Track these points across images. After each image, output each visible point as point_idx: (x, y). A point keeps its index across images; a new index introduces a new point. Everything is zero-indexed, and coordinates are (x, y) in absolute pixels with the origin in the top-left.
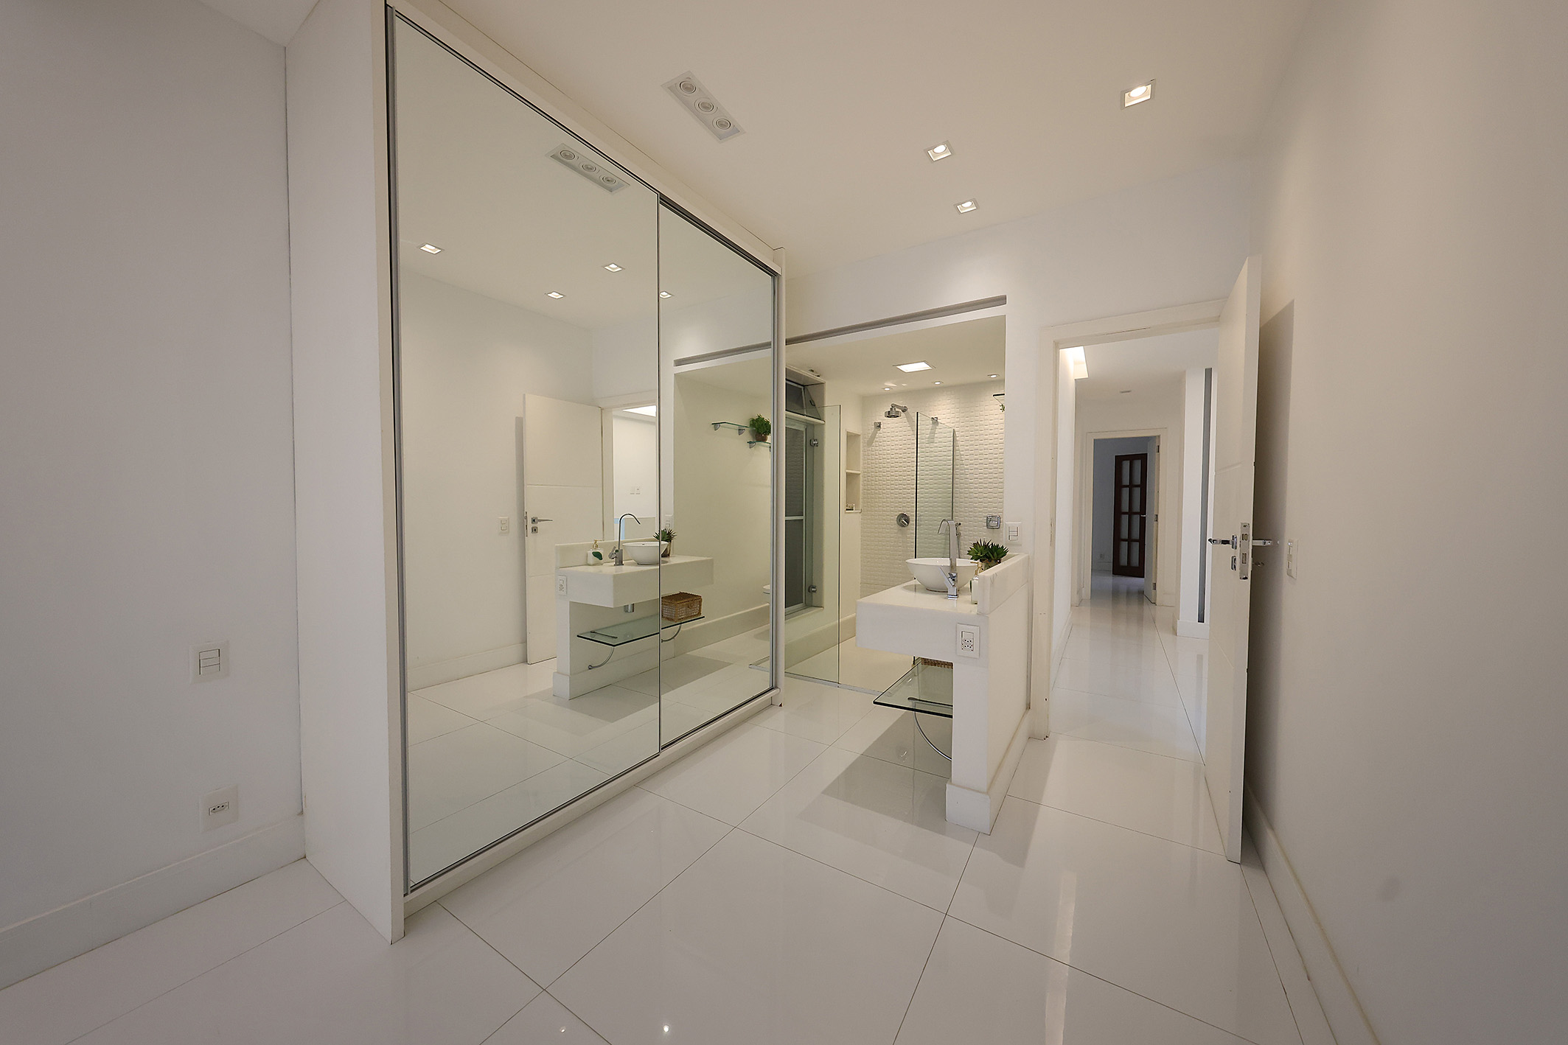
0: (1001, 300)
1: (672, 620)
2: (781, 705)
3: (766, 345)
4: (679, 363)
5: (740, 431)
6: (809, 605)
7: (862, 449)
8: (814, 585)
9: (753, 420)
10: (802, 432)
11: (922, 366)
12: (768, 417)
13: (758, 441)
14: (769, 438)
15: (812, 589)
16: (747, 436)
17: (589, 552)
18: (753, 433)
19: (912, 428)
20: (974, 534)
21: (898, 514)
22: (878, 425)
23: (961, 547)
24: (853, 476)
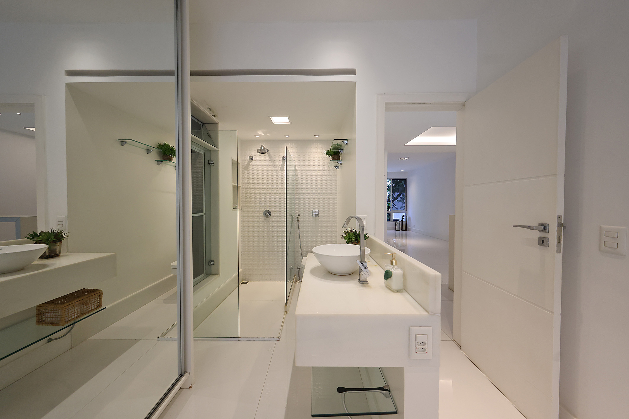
0: (352, 72)
2: (190, 387)
4: (69, 73)
5: (148, 151)
6: (209, 274)
7: (241, 171)
8: (212, 259)
9: (160, 145)
10: (202, 154)
11: (285, 120)
12: (173, 144)
13: (165, 159)
14: (174, 159)
15: (211, 262)
16: (154, 155)
18: (159, 154)
19: (271, 162)
20: (306, 220)
21: (264, 210)
22: (251, 159)
23: (300, 227)
24: (236, 189)
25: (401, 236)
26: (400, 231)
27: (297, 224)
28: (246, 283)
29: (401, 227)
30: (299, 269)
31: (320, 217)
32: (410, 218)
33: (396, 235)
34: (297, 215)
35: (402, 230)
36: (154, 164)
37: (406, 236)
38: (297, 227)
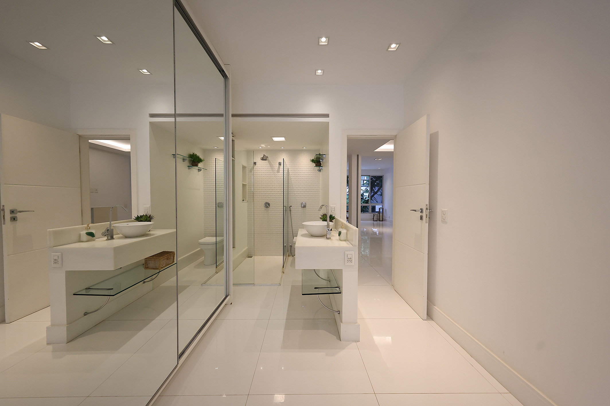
0: (327, 116)
1: (157, 269)
2: (231, 304)
3: (221, 115)
4: (152, 116)
5: (184, 160)
7: (247, 173)
9: (190, 155)
11: (283, 139)
13: (193, 165)
14: (200, 165)
16: (187, 163)
17: (82, 233)
18: (190, 161)
19: (270, 166)
20: (296, 210)
21: (264, 202)
22: (255, 163)
23: (292, 215)
24: (244, 186)
25: (378, 225)
26: (377, 221)
27: (289, 213)
28: (251, 257)
29: (378, 218)
30: (291, 246)
31: (306, 208)
32: (386, 210)
33: (374, 225)
34: (289, 206)
35: (379, 221)
36: (186, 169)
37: (383, 225)
38: (289, 215)
